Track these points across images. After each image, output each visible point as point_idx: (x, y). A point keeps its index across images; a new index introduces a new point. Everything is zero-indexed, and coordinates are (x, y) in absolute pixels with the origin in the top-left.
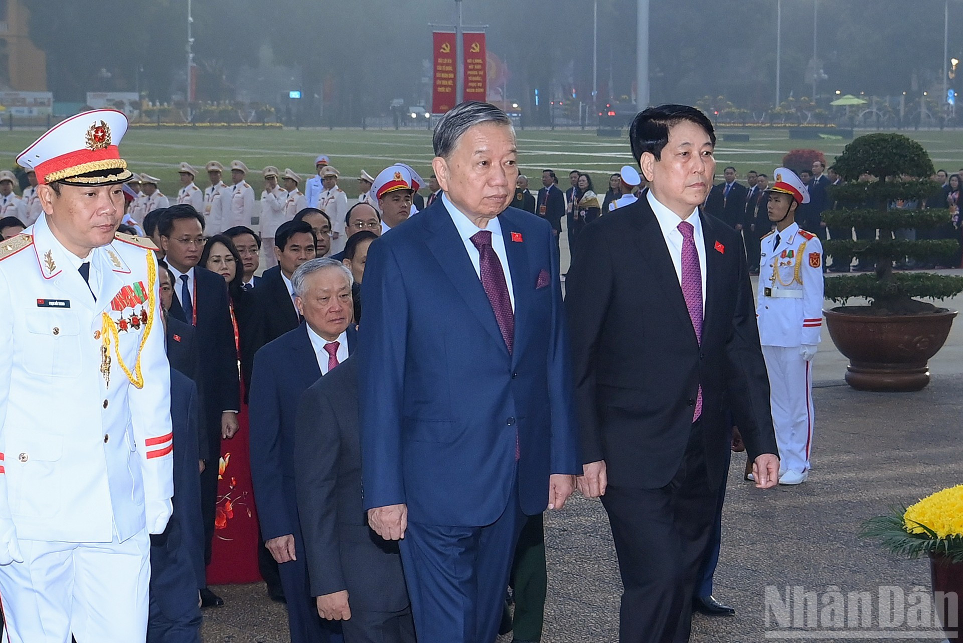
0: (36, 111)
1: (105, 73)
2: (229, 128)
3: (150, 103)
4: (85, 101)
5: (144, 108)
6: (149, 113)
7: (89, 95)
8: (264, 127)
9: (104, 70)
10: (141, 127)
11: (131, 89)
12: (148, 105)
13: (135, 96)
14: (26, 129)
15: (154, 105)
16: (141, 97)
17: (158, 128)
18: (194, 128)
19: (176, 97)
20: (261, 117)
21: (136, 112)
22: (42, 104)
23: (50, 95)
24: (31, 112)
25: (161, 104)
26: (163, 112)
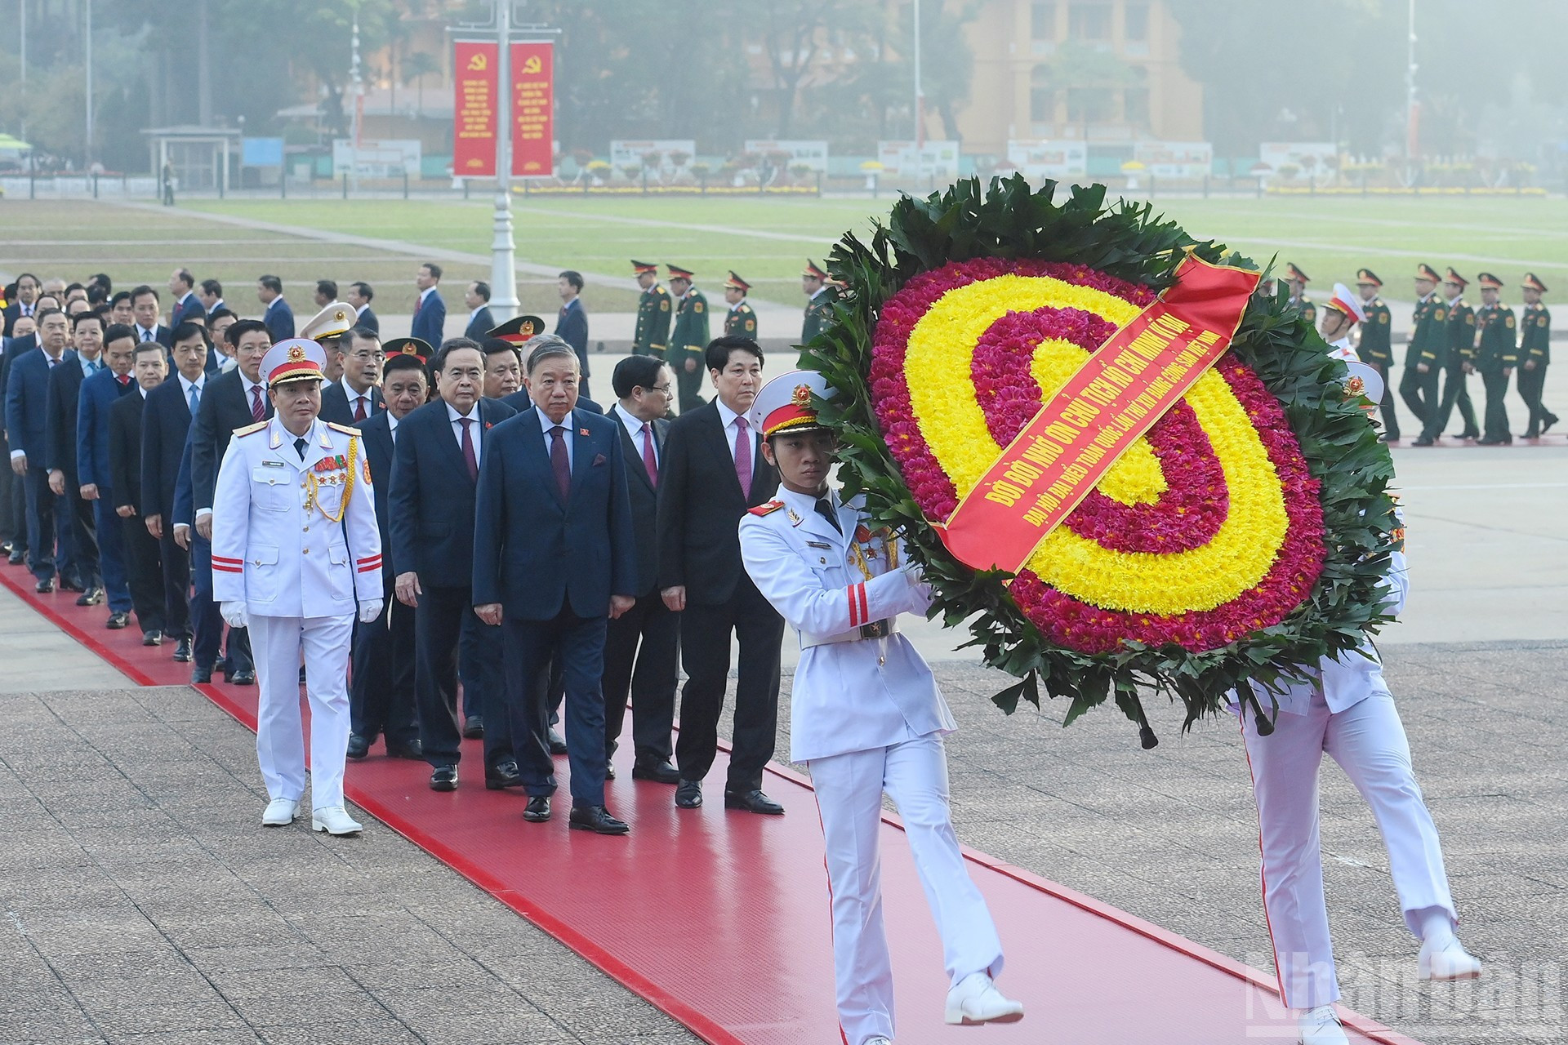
0: (1188, 170)
1: (1288, 115)
2: (1467, 195)
3: (1352, 160)
4: (1257, 154)
5: (1344, 166)
6: (1351, 174)
7: (1265, 148)
8: (1518, 195)
9: (1286, 111)
10: (1339, 195)
11: (1325, 138)
12: (1348, 162)
13: (1329, 149)
14: (1173, 196)
15: (1358, 161)
16: (1340, 151)
17: (1364, 195)
18: (1416, 195)
19: (1390, 150)
20: (1516, 179)
21: (1332, 173)
22: (1196, 160)
23: (1207, 147)
24: (1180, 171)
25: (1369, 161)
26: (1372, 173)
